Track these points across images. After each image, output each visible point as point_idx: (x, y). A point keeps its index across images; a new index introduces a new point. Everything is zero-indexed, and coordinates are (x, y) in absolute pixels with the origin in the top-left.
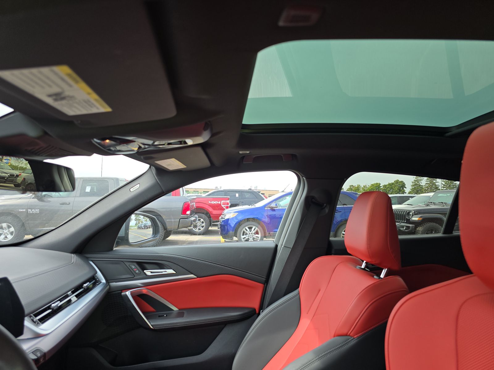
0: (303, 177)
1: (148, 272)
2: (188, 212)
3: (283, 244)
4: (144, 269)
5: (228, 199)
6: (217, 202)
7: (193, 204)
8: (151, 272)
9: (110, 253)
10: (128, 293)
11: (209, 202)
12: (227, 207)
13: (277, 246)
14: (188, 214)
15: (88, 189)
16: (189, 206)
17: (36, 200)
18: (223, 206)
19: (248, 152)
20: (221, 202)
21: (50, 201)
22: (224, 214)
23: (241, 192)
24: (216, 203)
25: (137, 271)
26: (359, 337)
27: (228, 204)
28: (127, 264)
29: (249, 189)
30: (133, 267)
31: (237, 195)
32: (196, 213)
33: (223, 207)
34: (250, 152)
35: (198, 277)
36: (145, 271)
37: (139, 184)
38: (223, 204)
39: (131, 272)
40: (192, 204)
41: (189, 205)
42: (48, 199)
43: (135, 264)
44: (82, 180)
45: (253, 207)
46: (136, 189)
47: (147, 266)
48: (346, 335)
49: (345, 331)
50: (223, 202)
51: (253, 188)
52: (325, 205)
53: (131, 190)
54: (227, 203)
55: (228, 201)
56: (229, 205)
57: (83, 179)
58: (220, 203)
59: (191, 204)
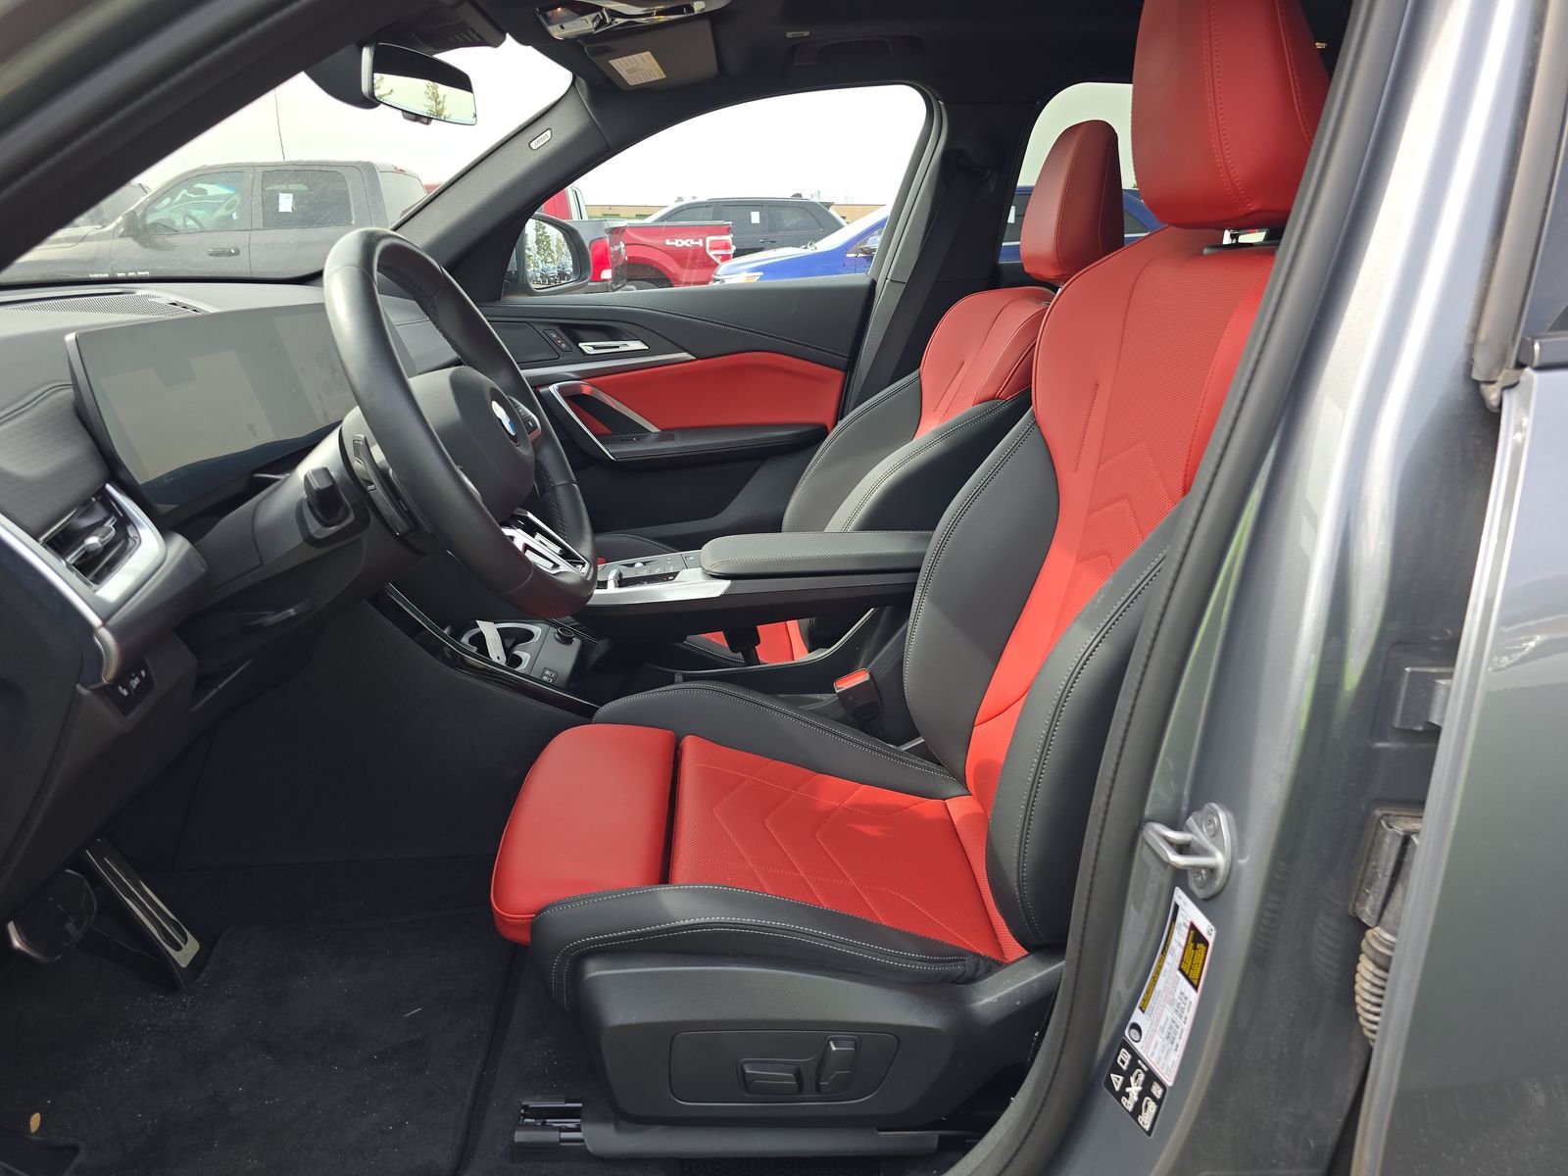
0: (938, 99)
1: (587, 347)
2: (607, 274)
3: (889, 277)
4: (577, 341)
5: (728, 231)
6: (692, 242)
7: (620, 249)
8: (595, 348)
9: (497, 304)
10: (553, 389)
11: (668, 242)
12: (725, 258)
13: (874, 283)
14: (607, 280)
15: (286, 203)
16: (607, 254)
17: (130, 242)
18: (711, 254)
19: (806, 34)
20: (704, 242)
21: (172, 247)
22: (719, 278)
23: (769, 207)
24: (688, 245)
25: (563, 346)
26: (1013, 399)
27: (727, 247)
28: (540, 328)
29: (794, 196)
30: (554, 336)
31: (755, 217)
32: (629, 280)
33: (714, 258)
34: (811, 34)
35: (698, 359)
36: (580, 345)
37: (549, 131)
38: (712, 249)
39: (552, 346)
40: (616, 248)
41: (606, 250)
42: (167, 239)
43: (556, 328)
44: (260, 170)
45: (810, 251)
46: (543, 142)
47: (582, 334)
48: (993, 399)
49: (991, 392)
50: (712, 241)
51: (806, 196)
52: (989, 172)
53: (532, 145)
54: (724, 244)
55: (728, 238)
56: (731, 252)
57: (264, 169)
58: (700, 243)
59: (612, 249)
